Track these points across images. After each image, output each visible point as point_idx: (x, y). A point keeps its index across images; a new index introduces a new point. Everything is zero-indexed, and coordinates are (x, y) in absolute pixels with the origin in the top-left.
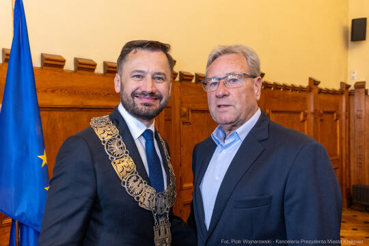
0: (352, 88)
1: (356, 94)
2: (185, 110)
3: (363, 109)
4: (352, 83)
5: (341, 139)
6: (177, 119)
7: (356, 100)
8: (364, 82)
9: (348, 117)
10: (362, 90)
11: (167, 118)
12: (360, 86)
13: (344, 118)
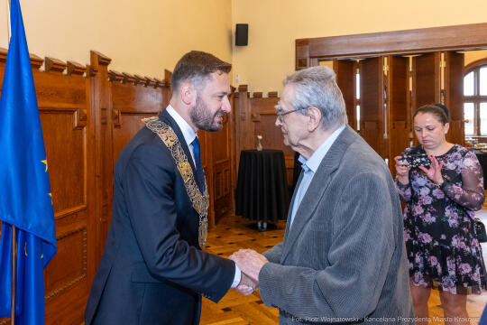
0: (237, 91)
1: (240, 96)
2: (117, 112)
3: (246, 110)
4: (237, 86)
5: (230, 140)
6: (110, 121)
7: (241, 102)
8: (246, 86)
9: (234, 120)
10: (245, 94)
11: (103, 121)
12: (244, 88)
13: (231, 120)
